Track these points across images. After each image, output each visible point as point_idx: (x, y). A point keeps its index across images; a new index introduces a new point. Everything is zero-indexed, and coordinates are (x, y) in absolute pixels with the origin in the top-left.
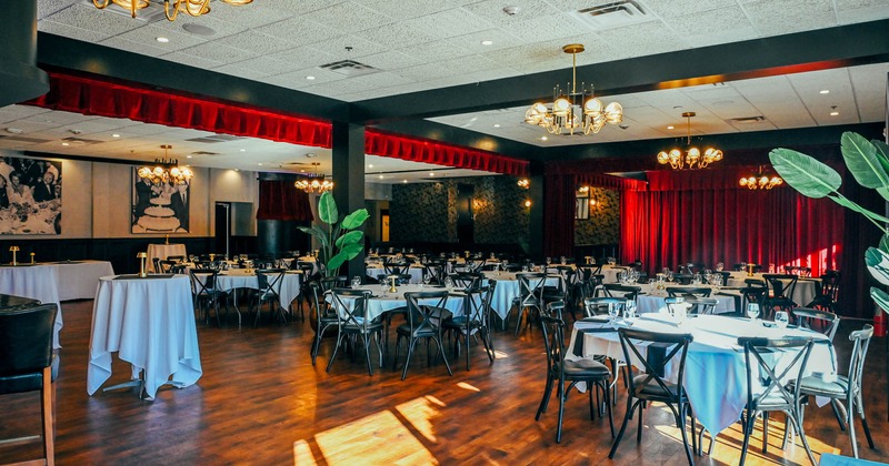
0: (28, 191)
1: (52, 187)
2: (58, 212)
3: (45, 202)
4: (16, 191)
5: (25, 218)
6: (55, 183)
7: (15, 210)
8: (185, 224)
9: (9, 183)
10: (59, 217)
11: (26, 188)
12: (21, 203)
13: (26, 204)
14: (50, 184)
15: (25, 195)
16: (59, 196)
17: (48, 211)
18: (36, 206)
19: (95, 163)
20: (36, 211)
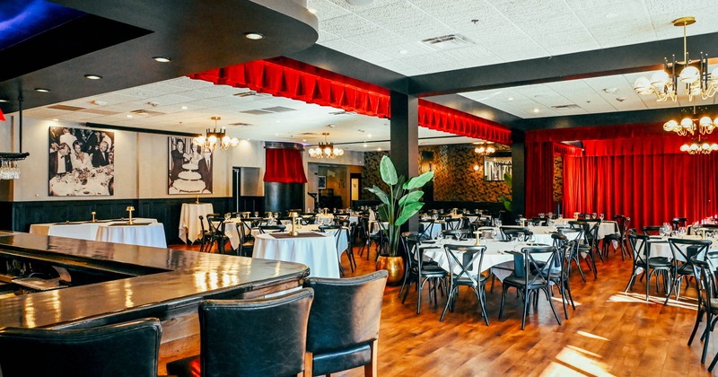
0: (88, 158)
1: (107, 154)
2: (111, 177)
3: (101, 168)
4: (78, 157)
5: (85, 182)
6: (108, 151)
7: (77, 174)
8: (209, 187)
9: (73, 151)
10: (112, 180)
11: (86, 155)
12: (82, 168)
13: (86, 170)
14: (105, 152)
15: (85, 161)
16: (112, 163)
17: (103, 175)
18: (94, 170)
19: (140, 133)
20: (94, 176)
